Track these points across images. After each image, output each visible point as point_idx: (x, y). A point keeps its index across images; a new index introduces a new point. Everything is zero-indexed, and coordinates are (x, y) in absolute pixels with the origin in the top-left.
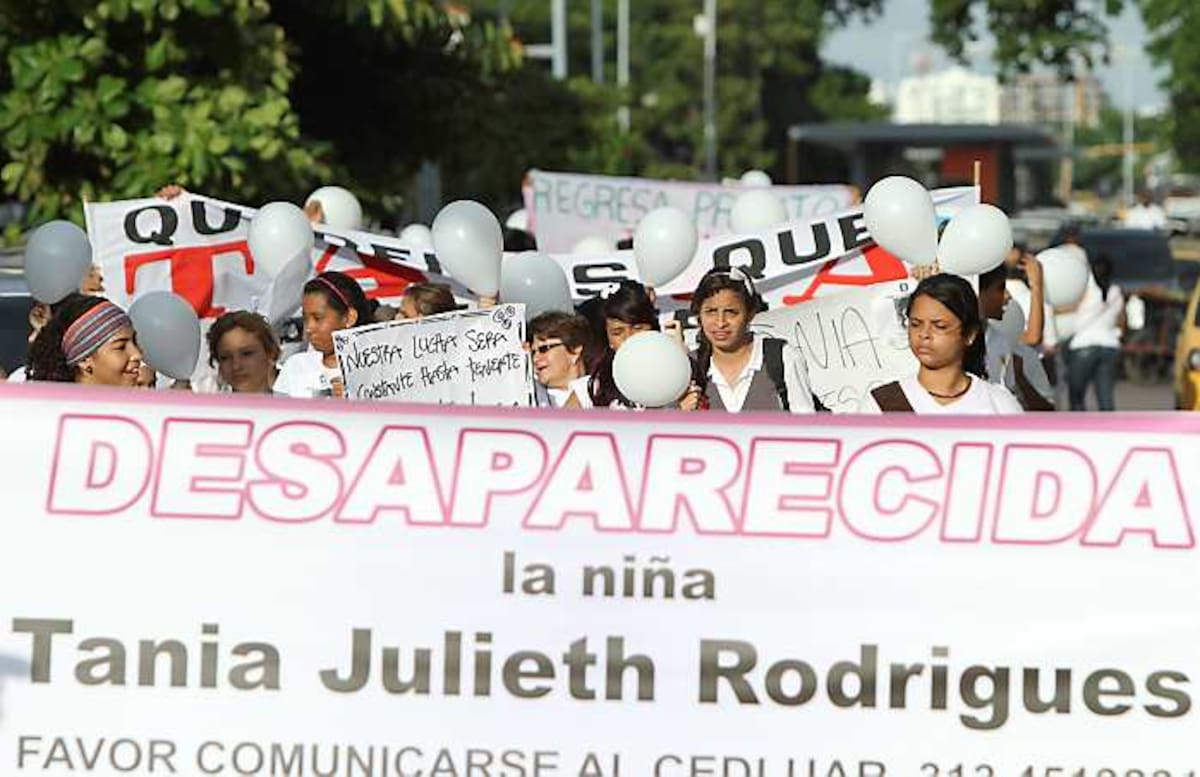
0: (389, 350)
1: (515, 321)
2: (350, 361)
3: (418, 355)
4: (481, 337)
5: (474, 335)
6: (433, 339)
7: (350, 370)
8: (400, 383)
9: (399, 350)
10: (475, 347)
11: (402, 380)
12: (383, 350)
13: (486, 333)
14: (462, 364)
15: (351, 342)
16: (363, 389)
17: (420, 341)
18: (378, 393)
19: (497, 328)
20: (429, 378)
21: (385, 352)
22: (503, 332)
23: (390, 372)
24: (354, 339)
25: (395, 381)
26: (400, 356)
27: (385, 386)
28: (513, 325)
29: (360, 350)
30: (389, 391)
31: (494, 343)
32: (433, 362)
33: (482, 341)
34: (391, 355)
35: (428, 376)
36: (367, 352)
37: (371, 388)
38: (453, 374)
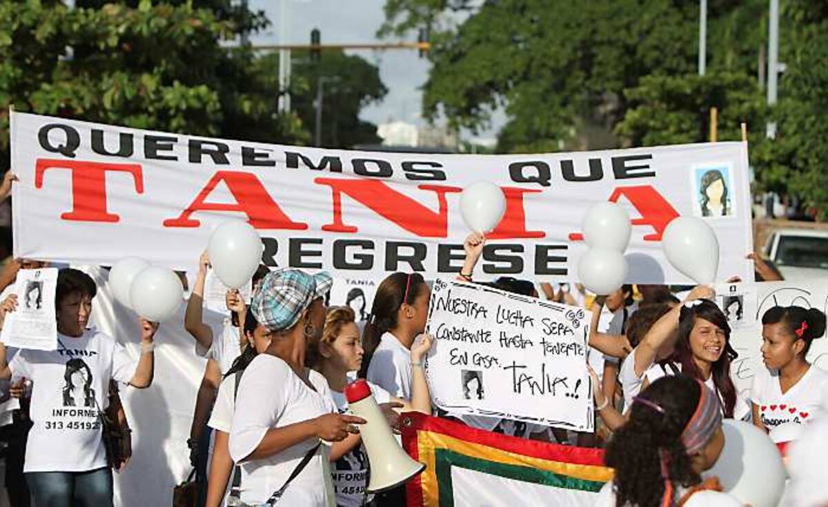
0: (477, 308)
1: (583, 323)
2: (441, 303)
3: (499, 321)
4: (554, 325)
5: (549, 323)
6: (515, 313)
7: (438, 308)
8: (480, 337)
9: (485, 311)
10: (548, 331)
11: (482, 335)
12: (471, 305)
13: (558, 323)
14: (537, 340)
15: (447, 289)
16: (444, 327)
17: (504, 310)
18: (457, 336)
19: (568, 323)
20: (505, 340)
21: (473, 308)
22: (572, 328)
23: (473, 324)
24: (450, 286)
25: (475, 333)
26: (485, 316)
27: (465, 333)
28: (581, 327)
29: (453, 297)
30: (468, 338)
31: (564, 332)
32: (512, 330)
33: (554, 328)
34: (478, 312)
35: (505, 339)
36: (458, 302)
37: (451, 329)
38: (528, 346)
